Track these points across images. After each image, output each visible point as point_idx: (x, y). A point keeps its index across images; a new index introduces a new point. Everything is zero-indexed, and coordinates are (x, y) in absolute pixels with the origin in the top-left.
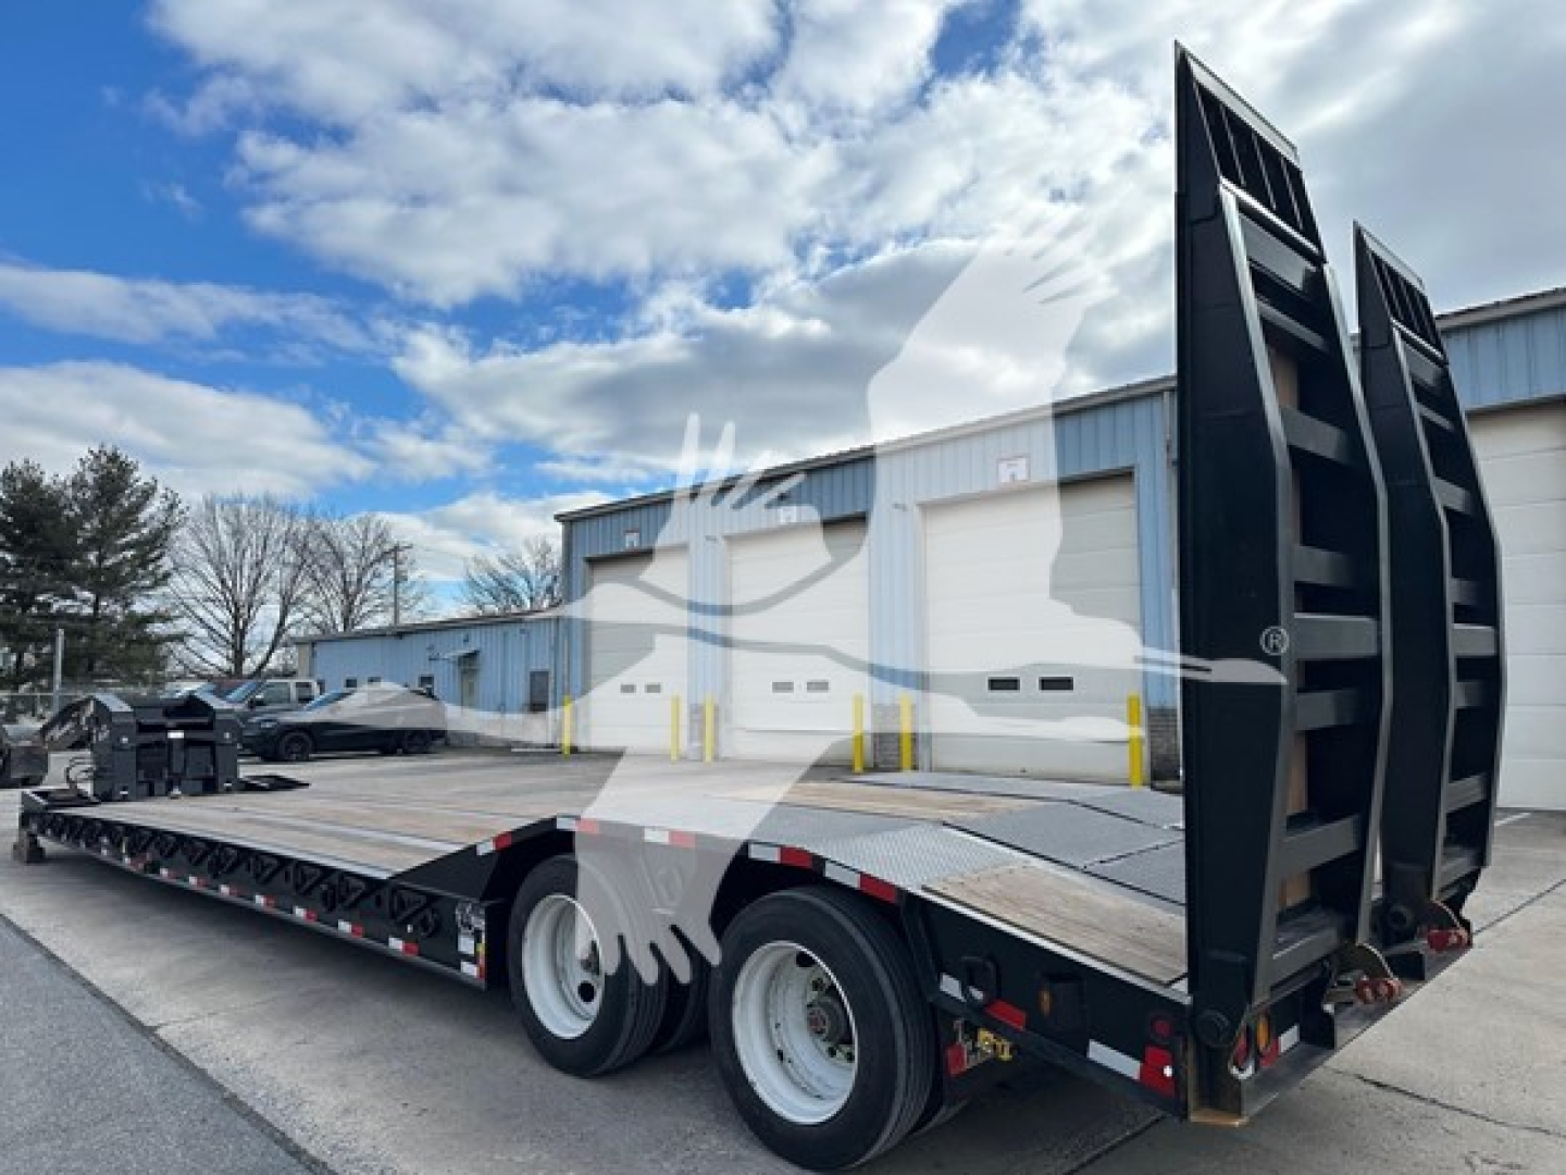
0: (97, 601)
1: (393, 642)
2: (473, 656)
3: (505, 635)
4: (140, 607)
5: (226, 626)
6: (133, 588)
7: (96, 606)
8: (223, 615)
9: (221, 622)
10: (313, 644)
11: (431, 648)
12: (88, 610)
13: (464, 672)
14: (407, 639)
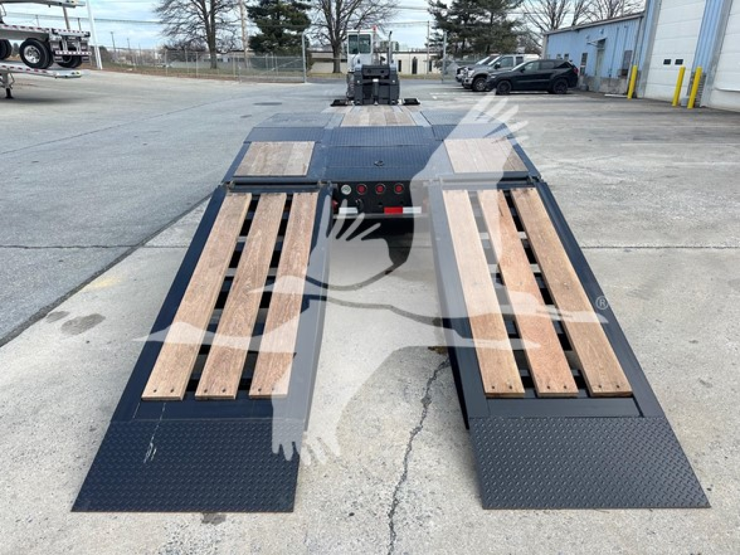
0: (492, 16)
1: (575, 34)
2: (602, 42)
3: (618, 29)
4: (511, 17)
5: (547, 26)
6: (507, 8)
7: (492, 19)
8: (548, 20)
9: (545, 24)
10: (548, 35)
11: (588, 38)
12: (488, 21)
13: (599, 51)
14: (581, 32)
